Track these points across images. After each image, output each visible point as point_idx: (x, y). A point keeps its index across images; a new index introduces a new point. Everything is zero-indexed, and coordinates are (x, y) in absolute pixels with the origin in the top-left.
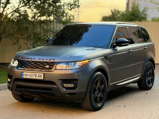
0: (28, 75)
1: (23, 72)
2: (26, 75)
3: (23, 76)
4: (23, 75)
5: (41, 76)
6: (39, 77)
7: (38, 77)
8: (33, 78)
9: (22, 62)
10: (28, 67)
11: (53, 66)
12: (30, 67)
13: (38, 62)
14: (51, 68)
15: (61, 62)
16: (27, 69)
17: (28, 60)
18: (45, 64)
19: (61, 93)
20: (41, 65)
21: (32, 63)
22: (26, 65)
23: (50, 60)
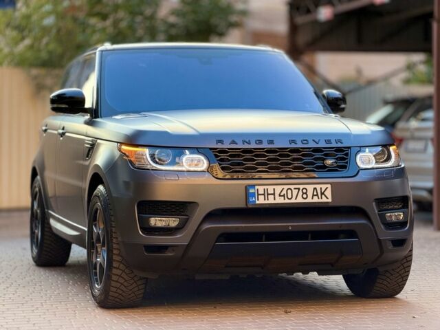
0: (274, 194)
1: (253, 186)
2: (265, 194)
3: (252, 199)
4: (253, 195)
5: (322, 194)
6: (317, 195)
7: (313, 195)
8: (293, 201)
9: (223, 156)
10: (261, 168)
11: (345, 159)
12: (270, 168)
13: (290, 151)
14: (344, 167)
15: (362, 149)
16: (258, 175)
17: (246, 146)
18: (318, 155)
19: (379, 240)
20: (307, 159)
21: (271, 156)
22: (249, 164)
23: (329, 142)
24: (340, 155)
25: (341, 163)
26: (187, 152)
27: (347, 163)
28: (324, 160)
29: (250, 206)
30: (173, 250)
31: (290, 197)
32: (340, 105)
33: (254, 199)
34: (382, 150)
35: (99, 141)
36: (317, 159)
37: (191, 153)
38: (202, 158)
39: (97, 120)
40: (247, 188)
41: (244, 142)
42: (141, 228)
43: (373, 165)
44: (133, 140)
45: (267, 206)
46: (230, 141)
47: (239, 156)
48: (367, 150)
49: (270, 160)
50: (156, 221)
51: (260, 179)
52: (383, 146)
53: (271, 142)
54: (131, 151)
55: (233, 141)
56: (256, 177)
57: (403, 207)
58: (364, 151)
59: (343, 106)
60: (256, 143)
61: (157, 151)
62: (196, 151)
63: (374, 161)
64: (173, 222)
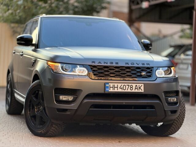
0: (117, 87)
1: (108, 83)
2: (114, 87)
4: (108, 87)
5: (140, 88)
6: (137, 89)
7: (135, 89)
8: (126, 91)
9: (95, 69)
10: (112, 75)
11: (151, 72)
12: (116, 75)
13: (125, 68)
14: (150, 76)
15: (159, 68)
16: (110, 78)
17: (106, 65)
18: (138, 70)
19: (165, 110)
20: (134, 72)
21: (117, 70)
22: (107, 73)
23: (143, 64)
24: (148, 70)
25: (149, 74)
26: (78, 66)
27: (151, 74)
28: (141, 72)
29: (106, 92)
30: (70, 111)
31: (124, 89)
32: (149, 47)
33: (108, 89)
34: (168, 69)
35: (38, 59)
36: (138, 72)
37: (80, 67)
38: (85, 69)
39: (38, 49)
40: (105, 84)
41: (105, 63)
42: (55, 101)
43: (163, 75)
44: (54, 59)
45: (114, 93)
46: (98, 62)
47: (102, 69)
48: (161, 68)
49: (116, 71)
50: (63, 98)
51: (111, 80)
52: (168, 67)
53: (117, 63)
54: (53, 65)
55: (100, 62)
56: (110, 79)
57: (176, 96)
58: (160, 69)
59: (150, 47)
60: (110, 63)
61: (65, 65)
62: (82, 66)
63: (164, 74)
64: (70, 98)
